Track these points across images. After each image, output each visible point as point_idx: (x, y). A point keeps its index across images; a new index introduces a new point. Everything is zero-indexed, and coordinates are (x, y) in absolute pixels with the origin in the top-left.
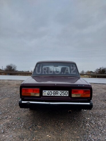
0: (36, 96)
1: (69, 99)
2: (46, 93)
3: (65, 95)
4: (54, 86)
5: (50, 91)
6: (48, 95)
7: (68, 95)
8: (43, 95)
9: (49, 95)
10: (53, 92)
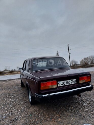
0: (54, 87)
1: (78, 86)
2: (60, 84)
3: (74, 83)
4: (67, 76)
5: (63, 82)
7: (76, 83)
8: (59, 86)
9: (63, 85)
10: (66, 82)
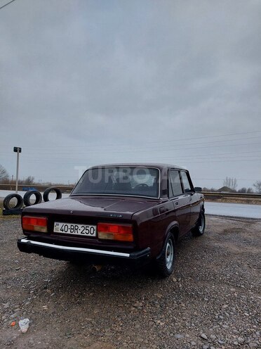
0: (42, 231)
2: (59, 227)
5: (65, 224)
6: (61, 232)
7: (94, 235)
8: (55, 231)
9: (64, 232)
10: (69, 227)
